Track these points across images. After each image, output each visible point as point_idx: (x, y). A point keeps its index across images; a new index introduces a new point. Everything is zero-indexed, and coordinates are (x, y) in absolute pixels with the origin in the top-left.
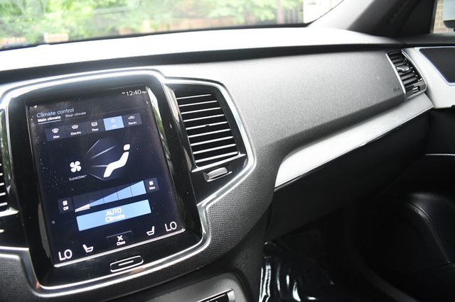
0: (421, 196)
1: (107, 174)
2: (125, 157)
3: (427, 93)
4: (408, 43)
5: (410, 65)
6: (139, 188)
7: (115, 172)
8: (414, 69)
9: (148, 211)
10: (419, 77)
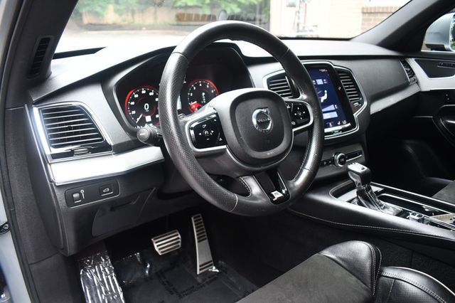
0: (408, 141)
1: (322, 101)
2: (326, 95)
3: (417, 83)
4: (409, 55)
5: (410, 67)
6: (332, 107)
7: (324, 100)
8: (411, 69)
9: (337, 116)
10: (414, 74)
